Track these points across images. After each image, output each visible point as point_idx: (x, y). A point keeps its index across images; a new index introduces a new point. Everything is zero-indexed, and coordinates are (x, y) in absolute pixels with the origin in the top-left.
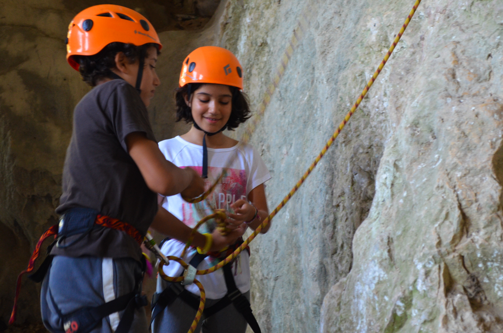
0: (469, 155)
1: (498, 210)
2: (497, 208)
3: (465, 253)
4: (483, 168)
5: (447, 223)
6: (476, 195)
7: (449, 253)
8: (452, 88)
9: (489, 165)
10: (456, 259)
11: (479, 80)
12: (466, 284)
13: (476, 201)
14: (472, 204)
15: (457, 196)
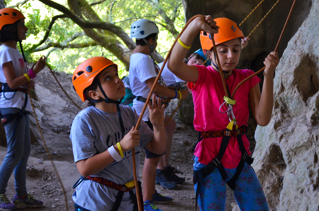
0: (289, 68)
1: (292, 85)
2: (291, 84)
3: (281, 97)
4: (291, 72)
5: (278, 88)
6: (287, 80)
7: (277, 97)
8: (294, 46)
9: (293, 72)
10: (279, 99)
11: (302, 44)
12: (282, 106)
13: (287, 82)
14: (285, 83)
15: (282, 81)
